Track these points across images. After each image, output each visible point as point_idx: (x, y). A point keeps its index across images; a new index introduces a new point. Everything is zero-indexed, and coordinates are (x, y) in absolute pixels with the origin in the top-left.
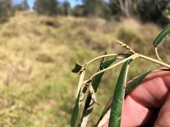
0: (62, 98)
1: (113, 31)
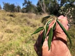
0: (17, 49)
1: (39, 19)
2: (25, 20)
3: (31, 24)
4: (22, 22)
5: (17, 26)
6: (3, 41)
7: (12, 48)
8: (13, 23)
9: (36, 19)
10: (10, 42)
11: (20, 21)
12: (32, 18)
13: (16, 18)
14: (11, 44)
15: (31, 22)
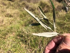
2: (24, 4)
3: (30, 8)
4: (21, 7)
5: (16, 11)
6: (4, 25)
7: (13, 31)
8: (12, 7)
9: (34, 3)
10: (10, 26)
11: (19, 5)
12: (31, 2)
13: (14, 2)
14: (12, 28)
15: (30, 6)
